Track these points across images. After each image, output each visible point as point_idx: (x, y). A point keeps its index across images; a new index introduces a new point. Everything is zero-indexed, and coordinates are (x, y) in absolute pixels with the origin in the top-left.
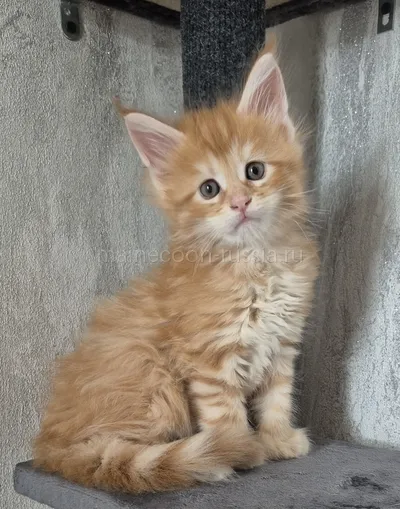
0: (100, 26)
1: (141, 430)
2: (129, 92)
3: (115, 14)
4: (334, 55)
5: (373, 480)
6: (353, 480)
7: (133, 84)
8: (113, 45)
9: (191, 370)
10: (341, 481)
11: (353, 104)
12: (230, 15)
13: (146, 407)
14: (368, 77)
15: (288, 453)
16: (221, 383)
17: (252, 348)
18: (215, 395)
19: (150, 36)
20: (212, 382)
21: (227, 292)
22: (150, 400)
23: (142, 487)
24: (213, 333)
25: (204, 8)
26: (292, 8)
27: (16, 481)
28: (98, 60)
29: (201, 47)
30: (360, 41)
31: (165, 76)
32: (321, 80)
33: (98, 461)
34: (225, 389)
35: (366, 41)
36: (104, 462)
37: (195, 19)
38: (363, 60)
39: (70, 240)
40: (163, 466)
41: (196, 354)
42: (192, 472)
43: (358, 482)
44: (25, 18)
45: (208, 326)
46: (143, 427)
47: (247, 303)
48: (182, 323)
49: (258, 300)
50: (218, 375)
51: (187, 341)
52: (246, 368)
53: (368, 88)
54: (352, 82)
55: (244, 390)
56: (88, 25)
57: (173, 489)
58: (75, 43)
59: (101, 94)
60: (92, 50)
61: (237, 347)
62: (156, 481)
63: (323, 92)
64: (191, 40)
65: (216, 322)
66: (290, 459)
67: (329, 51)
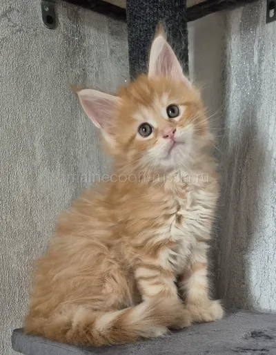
0: (70, 19)
1: (99, 303)
2: (92, 67)
3: (81, 11)
4: (236, 39)
5: (266, 333)
6: (252, 334)
7: (95, 61)
8: (80, 33)
9: (137, 259)
10: (243, 335)
11: (250, 74)
12: (161, 8)
13: (101, 286)
14: (261, 55)
15: (208, 318)
16: (159, 269)
17: (178, 242)
18: (154, 277)
19: (107, 27)
20: (152, 267)
21: (159, 202)
22: (104, 281)
23: (101, 342)
24: (150, 232)
25: (142, 3)
26: (206, 7)
27: (13, 342)
28: (69, 43)
29: (140, 31)
30: (255, 29)
31: (118, 56)
32: (228, 57)
33: (69, 324)
34: (161, 273)
35: (259, 29)
36: (74, 325)
37: (136, 11)
38: (257, 42)
39: (51, 171)
40: (116, 327)
41: (139, 247)
42: (137, 330)
43: (255, 334)
44: (15, 12)
45: (147, 227)
46: (101, 300)
47: (174, 210)
48: (129, 226)
49: (181, 209)
50: (156, 262)
51: (133, 238)
52: (174, 257)
53: (260, 61)
54: (249, 58)
55: (175, 272)
56: (62, 19)
57: (124, 342)
58: (53, 31)
59: (72, 67)
60: (65, 36)
61: (168, 243)
62: (111, 338)
63: (229, 65)
64: (134, 26)
65: (153, 224)
66: (209, 322)
67: (233, 37)
